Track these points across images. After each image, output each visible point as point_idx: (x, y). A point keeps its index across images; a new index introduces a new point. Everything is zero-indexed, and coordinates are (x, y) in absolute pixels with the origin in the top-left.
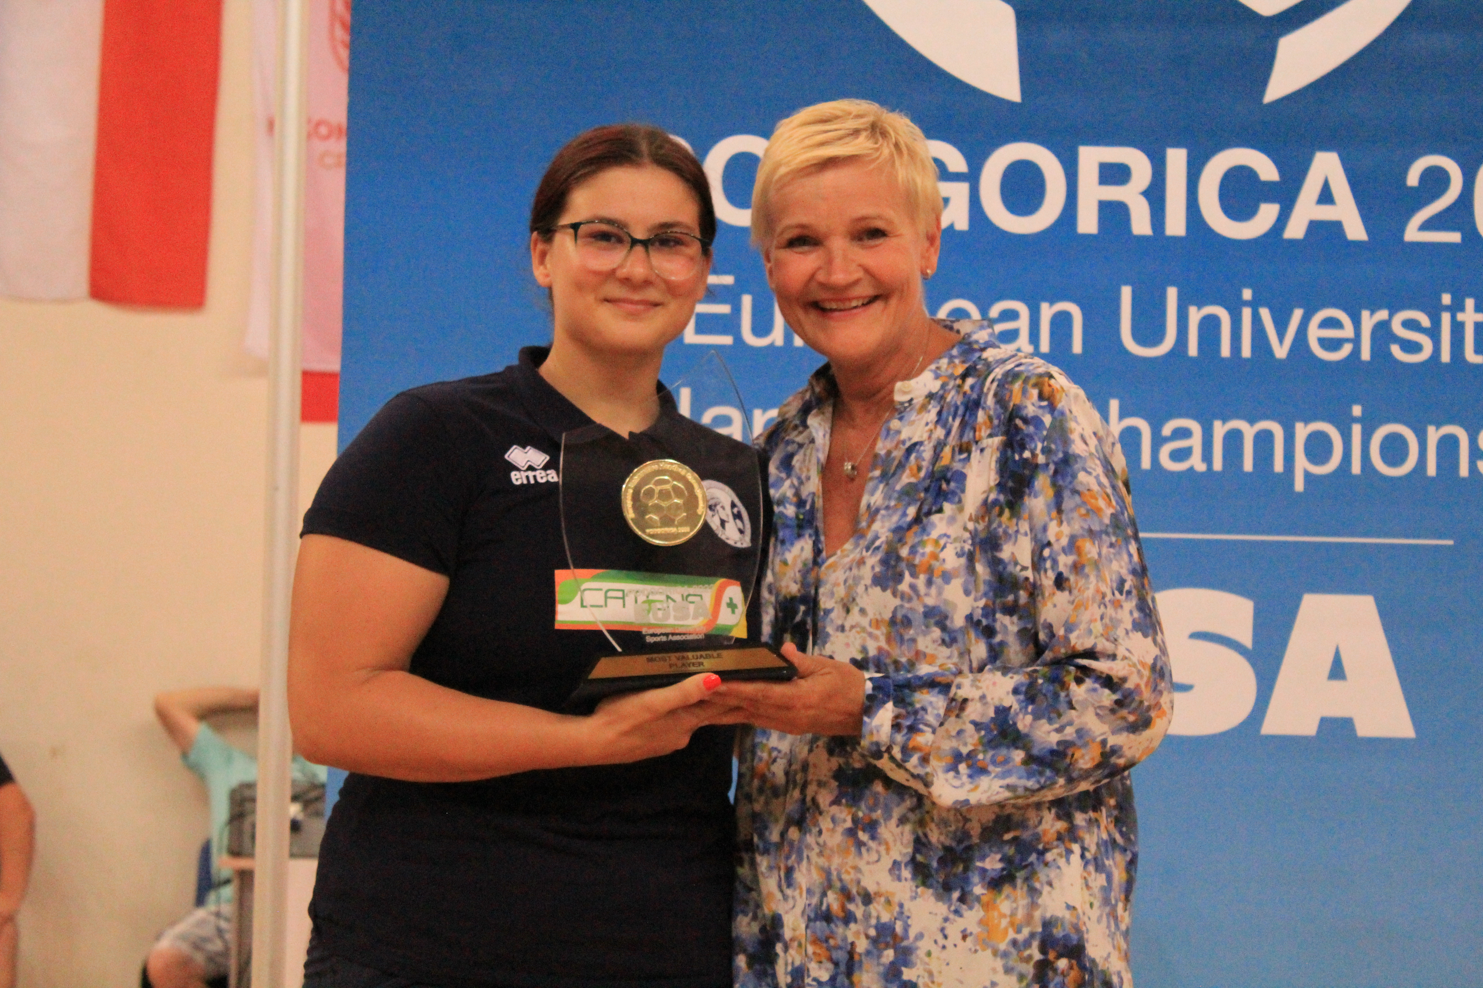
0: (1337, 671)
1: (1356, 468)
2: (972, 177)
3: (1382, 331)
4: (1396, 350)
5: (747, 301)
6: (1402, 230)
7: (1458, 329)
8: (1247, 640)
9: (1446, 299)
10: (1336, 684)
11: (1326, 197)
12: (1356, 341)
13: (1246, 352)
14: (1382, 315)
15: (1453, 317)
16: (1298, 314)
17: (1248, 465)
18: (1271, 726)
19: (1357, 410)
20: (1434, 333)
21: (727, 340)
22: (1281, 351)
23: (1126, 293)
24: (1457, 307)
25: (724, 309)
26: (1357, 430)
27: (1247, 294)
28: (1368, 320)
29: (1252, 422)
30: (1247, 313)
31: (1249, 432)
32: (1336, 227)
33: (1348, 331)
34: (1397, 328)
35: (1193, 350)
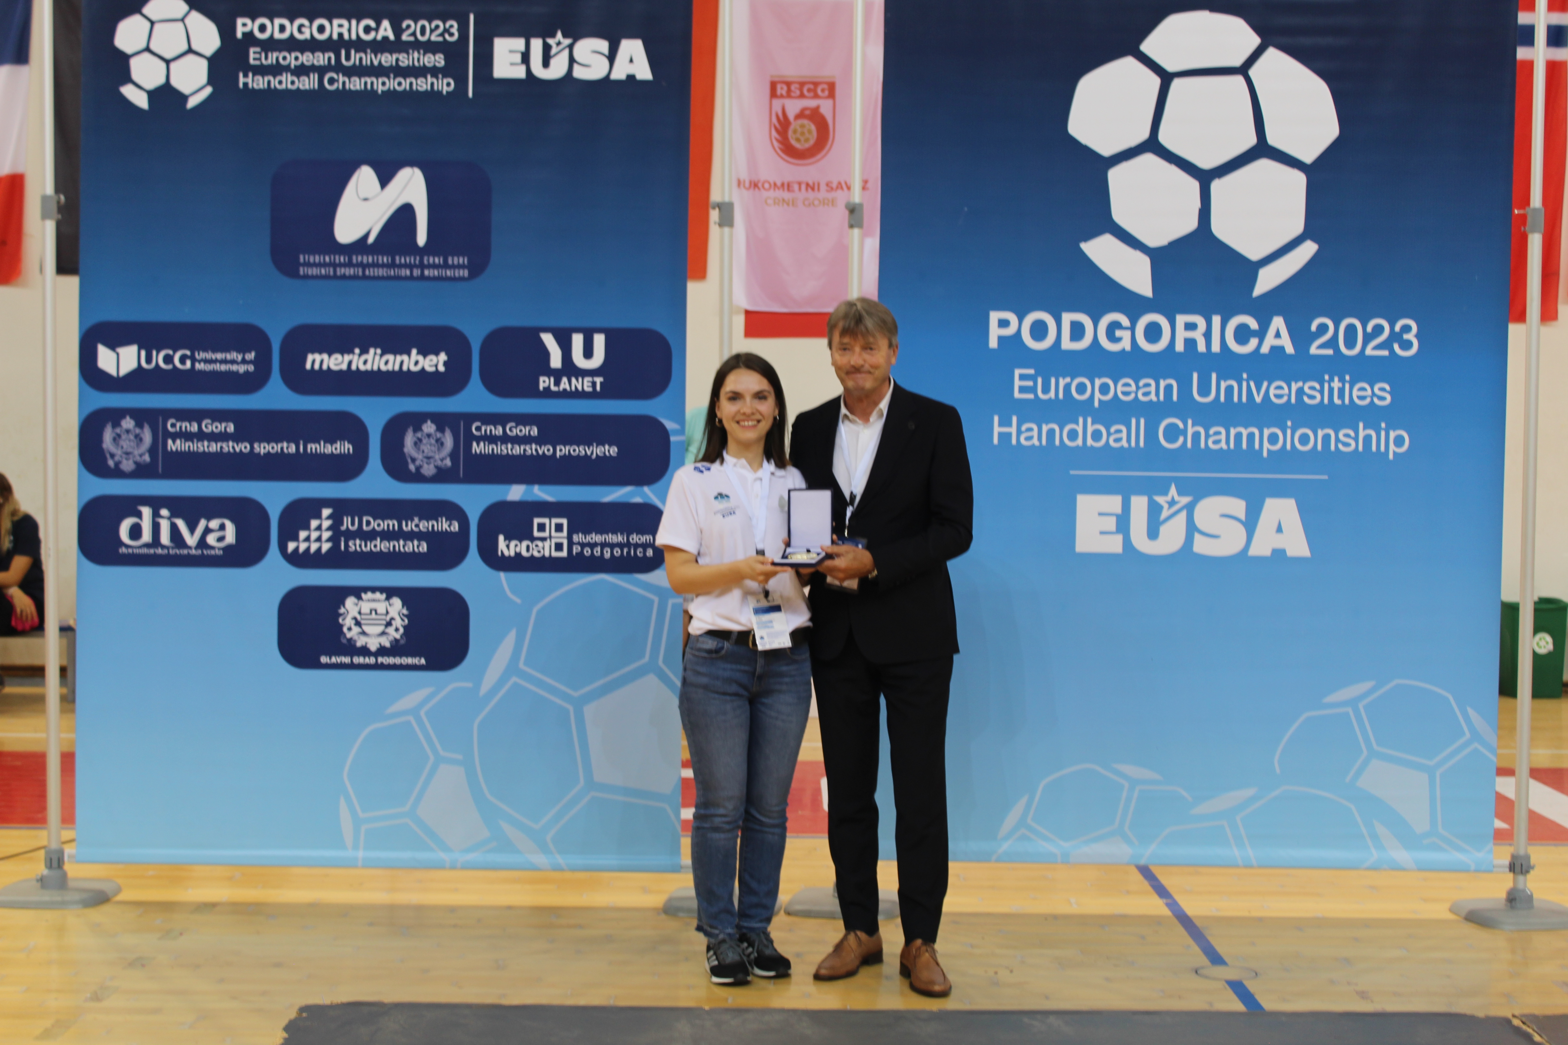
0: (1279, 529)
1: (1288, 447)
2: (1132, 329)
3: (1300, 392)
4: (1306, 399)
5: (1040, 380)
6: (1308, 350)
7: (1331, 390)
8: (1243, 517)
9: (1327, 377)
10: (1279, 535)
11: (1278, 335)
12: (1289, 395)
13: (1244, 399)
14: (1300, 384)
15: (1329, 385)
16: (1265, 384)
17: (1244, 446)
18: (1253, 552)
19: (1289, 423)
20: (1321, 392)
21: (1031, 396)
22: (1258, 399)
23: (1195, 376)
24: (1331, 380)
25: (1030, 383)
26: (1289, 432)
27: (1245, 376)
28: (1294, 387)
29: (1246, 428)
30: (1244, 384)
31: (1245, 432)
32: (1282, 348)
33: (1286, 390)
34: (1306, 389)
35: (1222, 399)
